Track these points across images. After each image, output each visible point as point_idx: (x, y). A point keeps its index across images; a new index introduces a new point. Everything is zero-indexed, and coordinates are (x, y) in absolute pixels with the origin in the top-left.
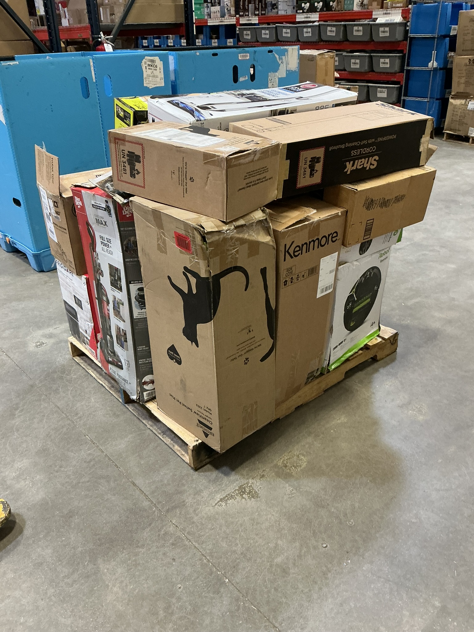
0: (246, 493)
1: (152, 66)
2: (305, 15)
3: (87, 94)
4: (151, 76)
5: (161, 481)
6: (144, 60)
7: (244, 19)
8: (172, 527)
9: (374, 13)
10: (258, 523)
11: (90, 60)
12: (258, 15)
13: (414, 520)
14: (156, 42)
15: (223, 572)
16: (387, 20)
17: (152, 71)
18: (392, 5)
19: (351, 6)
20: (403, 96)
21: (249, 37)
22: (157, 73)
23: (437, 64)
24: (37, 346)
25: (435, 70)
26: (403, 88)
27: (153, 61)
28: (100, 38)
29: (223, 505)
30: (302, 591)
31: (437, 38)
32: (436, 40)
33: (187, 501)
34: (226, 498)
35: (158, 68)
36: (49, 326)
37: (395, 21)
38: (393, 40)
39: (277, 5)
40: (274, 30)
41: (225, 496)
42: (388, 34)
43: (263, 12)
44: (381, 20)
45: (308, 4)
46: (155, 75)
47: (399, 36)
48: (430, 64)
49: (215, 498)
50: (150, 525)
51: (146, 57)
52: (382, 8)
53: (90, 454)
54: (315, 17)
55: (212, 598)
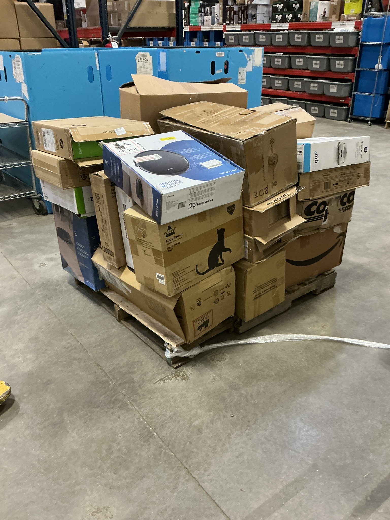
0: (180, 376)
1: (143, 59)
2: (278, 25)
3: (91, 79)
4: (143, 67)
5: (118, 364)
6: (137, 55)
7: (229, 27)
8: (121, 395)
9: (332, 24)
10: (185, 397)
11: (96, 53)
12: (241, 23)
13: (304, 404)
14: (160, 44)
15: (153, 428)
16: (342, 30)
17: (143, 63)
18: (348, 18)
19: (314, 18)
20: (354, 91)
21: (233, 41)
22: (147, 65)
23: (382, 66)
24: (40, 266)
25: (380, 71)
26: (354, 85)
27: (144, 56)
28: (109, 37)
29: (162, 383)
30: (210, 445)
31: (382, 45)
32: (382, 47)
33: (135, 379)
34: (165, 379)
35: (148, 62)
36: (51, 253)
37: (348, 31)
38: (346, 46)
39: (256, 16)
40: (253, 36)
41: (164, 377)
42: (342, 41)
43: (245, 22)
44: (338, 29)
45: (281, 16)
46: (146, 66)
47: (352, 43)
48: (376, 66)
49: (157, 378)
50: (106, 393)
51: (139, 52)
52: (339, 20)
53: (69, 343)
54: (285, 26)
55: (142, 445)
